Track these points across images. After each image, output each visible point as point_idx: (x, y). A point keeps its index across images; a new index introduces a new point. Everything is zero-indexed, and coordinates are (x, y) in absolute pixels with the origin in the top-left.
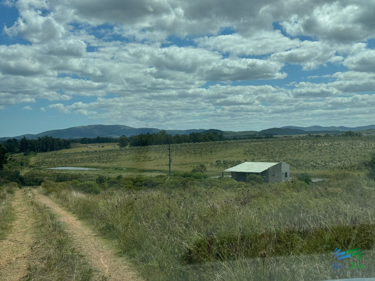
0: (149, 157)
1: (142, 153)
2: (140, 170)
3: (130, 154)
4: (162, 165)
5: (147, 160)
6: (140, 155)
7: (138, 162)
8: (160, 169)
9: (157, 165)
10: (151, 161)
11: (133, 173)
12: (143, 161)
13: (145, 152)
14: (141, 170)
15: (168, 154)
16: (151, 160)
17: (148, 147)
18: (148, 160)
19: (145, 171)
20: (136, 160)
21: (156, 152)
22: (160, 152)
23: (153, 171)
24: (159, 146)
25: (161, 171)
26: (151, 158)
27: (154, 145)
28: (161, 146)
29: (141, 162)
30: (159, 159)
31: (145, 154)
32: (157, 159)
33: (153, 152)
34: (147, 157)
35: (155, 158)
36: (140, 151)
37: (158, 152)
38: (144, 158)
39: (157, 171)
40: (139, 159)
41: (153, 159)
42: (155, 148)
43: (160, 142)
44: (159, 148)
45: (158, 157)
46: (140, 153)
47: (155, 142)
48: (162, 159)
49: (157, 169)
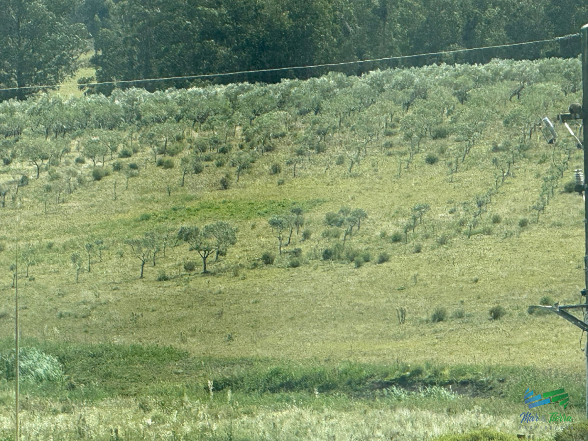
0: (333, 209)
1: (244, 167)
3: (97, 176)
4: (496, 314)
5: (305, 248)
6: (225, 185)
8: (468, 361)
9: (439, 317)
10: (358, 260)
11: (144, 407)
12: (268, 260)
13: (281, 156)
14: (238, 371)
15: (569, 178)
18: (327, 255)
19: (289, 386)
20: (184, 253)
21: (421, 157)
22: (470, 146)
23: (389, 384)
24: (456, 76)
25: (489, 382)
26: (366, 225)
27: (394, 64)
28: (476, 81)
29: (236, 275)
30: (459, 231)
31: (290, 176)
32: (431, 242)
33: (390, 155)
34: (306, 217)
35: (415, 219)
36: (221, 147)
37: (442, 151)
38: (274, 224)
39: (433, 384)
40: (213, 241)
41: (391, 233)
42: (408, 105)
43: (470, 28)
44: (463, 98)
45: (451, 212)
46: (219, 165)
47: (410, 35)
48: (489, 232)
49: (429, 357)
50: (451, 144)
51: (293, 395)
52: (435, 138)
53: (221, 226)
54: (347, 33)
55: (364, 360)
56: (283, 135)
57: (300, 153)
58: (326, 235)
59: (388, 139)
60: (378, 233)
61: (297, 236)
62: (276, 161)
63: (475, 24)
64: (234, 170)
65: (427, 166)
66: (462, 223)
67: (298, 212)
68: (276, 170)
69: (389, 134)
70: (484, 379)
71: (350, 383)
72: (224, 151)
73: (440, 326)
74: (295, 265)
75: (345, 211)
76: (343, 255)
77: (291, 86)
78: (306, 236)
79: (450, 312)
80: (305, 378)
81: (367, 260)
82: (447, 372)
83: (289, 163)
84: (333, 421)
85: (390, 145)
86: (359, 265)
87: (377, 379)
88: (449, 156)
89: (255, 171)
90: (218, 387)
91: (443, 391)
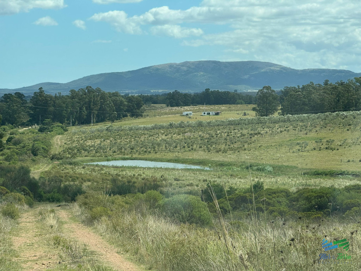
0: (328, 139)
1: (310, 131)
2: (305, 171)
3: (281, 132)
4: (360, 161)
5: (322, 147)
6: (306, 134)
7: (301, 153)
8: (355, 170)
9: (349, 161)
10: (332, 149)
11: (289, 178)
12: (315, 149)
13: (318, 128)
14: (308, 171)
16: (332, 146)
17: (327, 116)
18: (326, 148)
19: (318, 174)
20: (298, 147)
21: (346, 129)
22: (356, 127)
23: (338, 174)
24: (353, 113)
25: (359, 174)
26: (334, 143)
27: (341, 111)
28: (357, 114)
29: (308, 152)
30: (353, 144)
31: (319, 132)
32: (347, 146)
33: (339, 129)
34: (322, 141)
35: (344, 142)
36: (305, 126)
37: (350, 128)
38: (316, 142)
39: (347, 174)
40: (304, 145)
41: (339, 144)
42: (343, 119)
43: (356, 104)
44: (354, 118)
45: (352, 140)
46: (305, 130)
47: (344, 105)
48: (359, 145)
49: (347, 169)
50: (352, 127)
51: (319, 176)
52: (349, 126)
53: (306, 142)
54: (331, 104)
55: (333, 169)
56: (318, 124)
57: (322, 128)
58: (326, 144)
59: (339, 126)
60: (337, 144)
61: (320, 144)
62: (317, 129)
63: (357, 103)
64: (308, 131)
65: (347, 131)
66: (354, 143)
67: (321, 140)
68: (317, 131)
69: (339, 125)
70: (358, 174)
71: (330, 174)
72: (306, 127)
73: (349, 163)
74: (320, 150)
75: (330, 140)
76: (330, 148)
77: (320, 115)
78: (322, 144)
79: (351, 160)
80: (322, 173)
81: (334, 149)
82: (350, 172)
83: (319, 130)
84: (327, 181)
85: (339, 127)
86: (333, 150)
87: (336, 173)
88: (351, 129)
89: (313, 131)
90: (304, 174)
91: (349, 176)
